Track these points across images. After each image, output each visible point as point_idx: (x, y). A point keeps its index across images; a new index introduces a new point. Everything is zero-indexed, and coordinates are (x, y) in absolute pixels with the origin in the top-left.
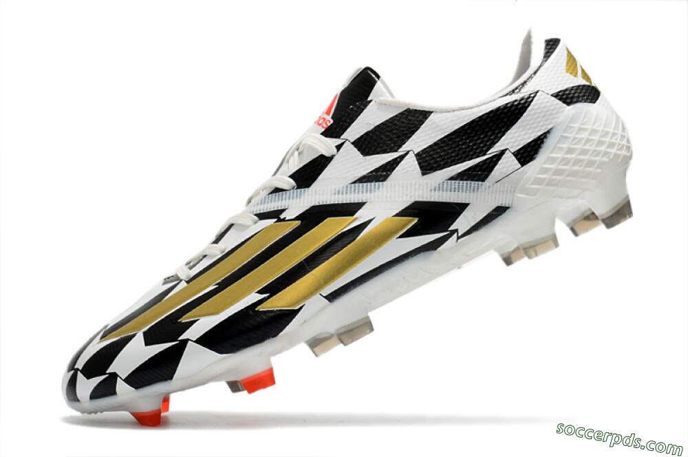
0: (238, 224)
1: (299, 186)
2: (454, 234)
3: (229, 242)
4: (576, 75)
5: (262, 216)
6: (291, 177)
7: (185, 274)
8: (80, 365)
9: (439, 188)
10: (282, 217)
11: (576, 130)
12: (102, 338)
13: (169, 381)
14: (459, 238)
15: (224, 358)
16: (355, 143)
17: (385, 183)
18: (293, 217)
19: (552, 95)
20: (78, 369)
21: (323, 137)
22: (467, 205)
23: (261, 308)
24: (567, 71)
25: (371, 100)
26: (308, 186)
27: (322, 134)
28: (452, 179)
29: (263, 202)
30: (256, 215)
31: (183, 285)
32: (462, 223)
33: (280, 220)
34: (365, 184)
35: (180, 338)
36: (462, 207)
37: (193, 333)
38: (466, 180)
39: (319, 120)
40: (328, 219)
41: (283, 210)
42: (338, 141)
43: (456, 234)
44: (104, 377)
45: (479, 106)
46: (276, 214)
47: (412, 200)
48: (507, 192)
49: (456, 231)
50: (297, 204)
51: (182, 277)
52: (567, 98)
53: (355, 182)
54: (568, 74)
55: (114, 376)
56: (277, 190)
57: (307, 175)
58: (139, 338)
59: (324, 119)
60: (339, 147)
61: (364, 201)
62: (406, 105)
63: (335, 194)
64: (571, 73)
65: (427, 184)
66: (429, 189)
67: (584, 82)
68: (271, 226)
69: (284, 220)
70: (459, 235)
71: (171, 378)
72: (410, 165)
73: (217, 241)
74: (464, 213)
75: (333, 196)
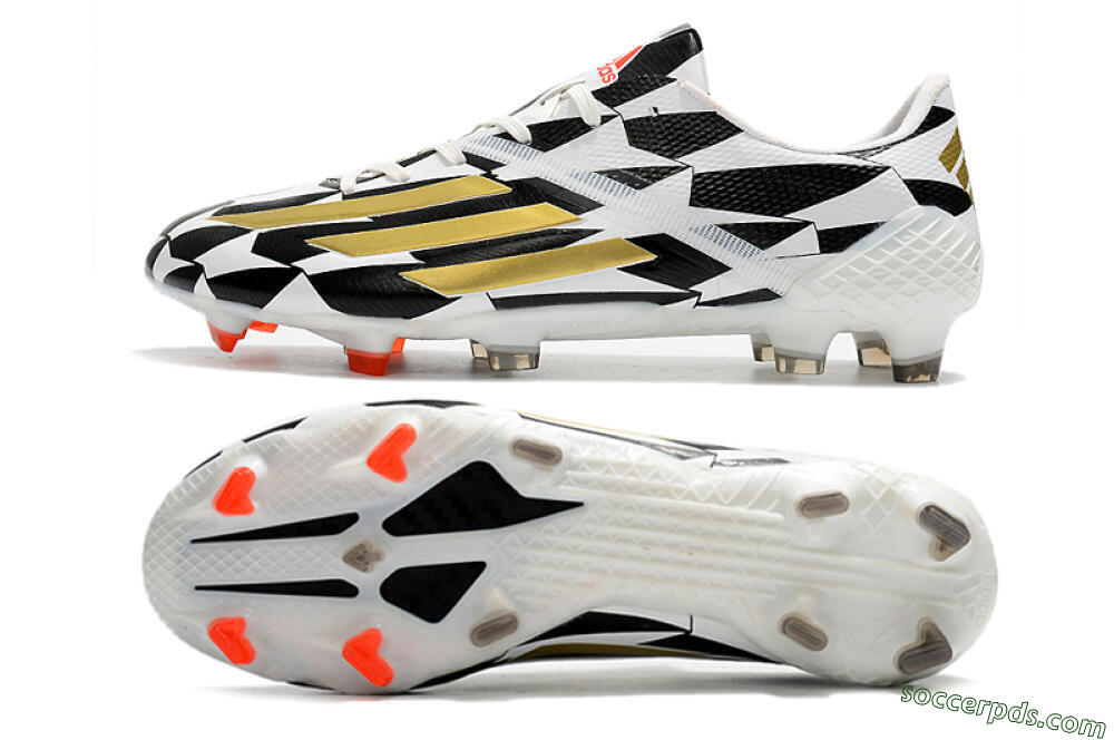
0: (440, 154)
1: (534, 145)
2: (694, 296)
3: (416, 173)
4: (949, 170)
5: (472, 159)
6: (530, 127)
7: (349, 185)
8: (173, 235)
9: (702, 231)
10: (494, 172)
11: (913, 240)
12: (215, 214)
13: (258, 309)
14: (698, 304)
15: (334, 315)
16: (627, 124)
17: (638, 192)
18: (506, 179)
19: (905, 181)
20: (169, 238)
21: (592, 96)
22: (729, 269)
23: (405, 275)
24: (941, 159)
25: (675, 80)
26: (545, 150)
27: (594, 93)
28: (724, 227)
29: (483, 142)
30: (465, 154)
31: (338, 197)
32: (710, 288)
33: (489, 175)
34: (613, 181)
35: (295, 264)
36: (721, 268)
37: (312, 265)
38: (742, 237)
39: (604, 69)
40: (546, 203)
41: (501, 165)
42: (609, 112)
43: (696, 299)
44: (188, 264)
45: (804, 152)
46: (487, 166)
47: (661, 231)
48: (786, 277)
49: (699, 294)
50: (521, 165)
51: (342, 188)
52: (922, 193)
53: (601, 173)
54: (940, 163)
55: (199, 269)
56: (506, 136)
57: (549, 135)
58: (251, 238)
59: (610, 70)
60: (605, 119)
61: (602, 202)
62: (715, 106)
63: (571, 176)
64: (944, 164)
65: (689, 219)
66: (689, 227)
67: (957, 183)
68: (475, 177)
69: (493, 178)
70: (701, 301)
71: (262, 307)
72: (681, 184)
73: (404, 164)
74: (719, 277)
75: (567, 177)
